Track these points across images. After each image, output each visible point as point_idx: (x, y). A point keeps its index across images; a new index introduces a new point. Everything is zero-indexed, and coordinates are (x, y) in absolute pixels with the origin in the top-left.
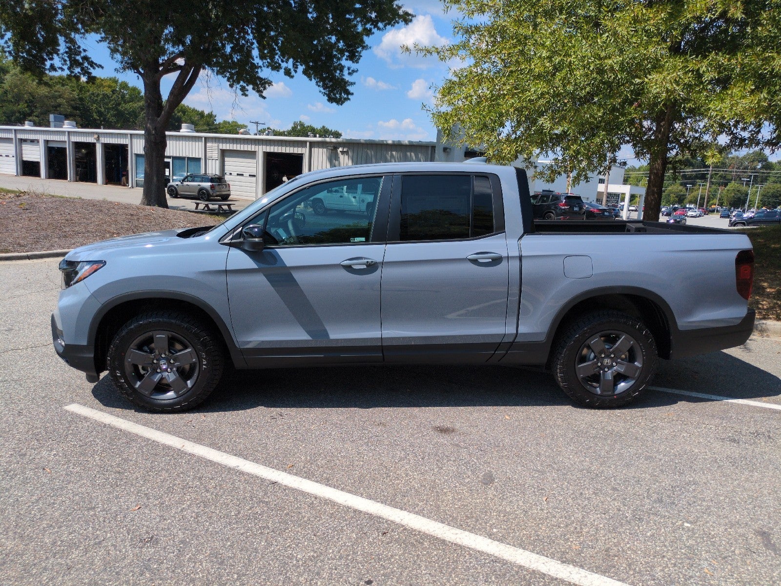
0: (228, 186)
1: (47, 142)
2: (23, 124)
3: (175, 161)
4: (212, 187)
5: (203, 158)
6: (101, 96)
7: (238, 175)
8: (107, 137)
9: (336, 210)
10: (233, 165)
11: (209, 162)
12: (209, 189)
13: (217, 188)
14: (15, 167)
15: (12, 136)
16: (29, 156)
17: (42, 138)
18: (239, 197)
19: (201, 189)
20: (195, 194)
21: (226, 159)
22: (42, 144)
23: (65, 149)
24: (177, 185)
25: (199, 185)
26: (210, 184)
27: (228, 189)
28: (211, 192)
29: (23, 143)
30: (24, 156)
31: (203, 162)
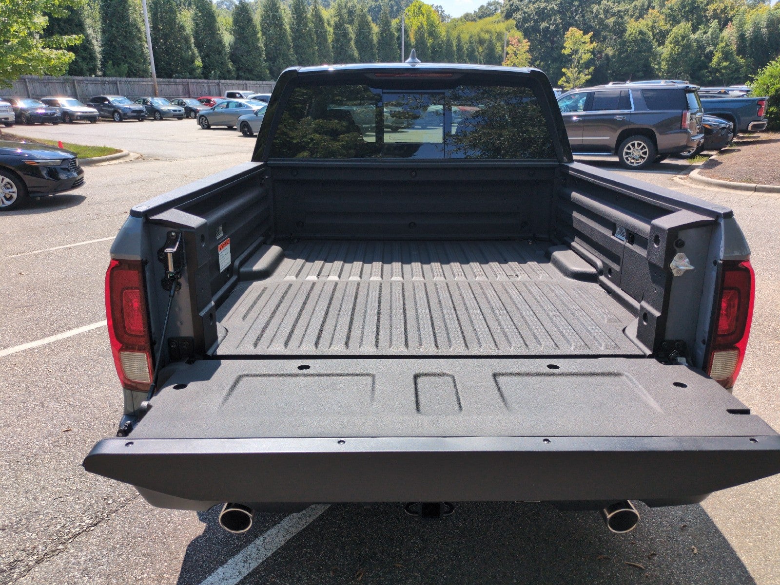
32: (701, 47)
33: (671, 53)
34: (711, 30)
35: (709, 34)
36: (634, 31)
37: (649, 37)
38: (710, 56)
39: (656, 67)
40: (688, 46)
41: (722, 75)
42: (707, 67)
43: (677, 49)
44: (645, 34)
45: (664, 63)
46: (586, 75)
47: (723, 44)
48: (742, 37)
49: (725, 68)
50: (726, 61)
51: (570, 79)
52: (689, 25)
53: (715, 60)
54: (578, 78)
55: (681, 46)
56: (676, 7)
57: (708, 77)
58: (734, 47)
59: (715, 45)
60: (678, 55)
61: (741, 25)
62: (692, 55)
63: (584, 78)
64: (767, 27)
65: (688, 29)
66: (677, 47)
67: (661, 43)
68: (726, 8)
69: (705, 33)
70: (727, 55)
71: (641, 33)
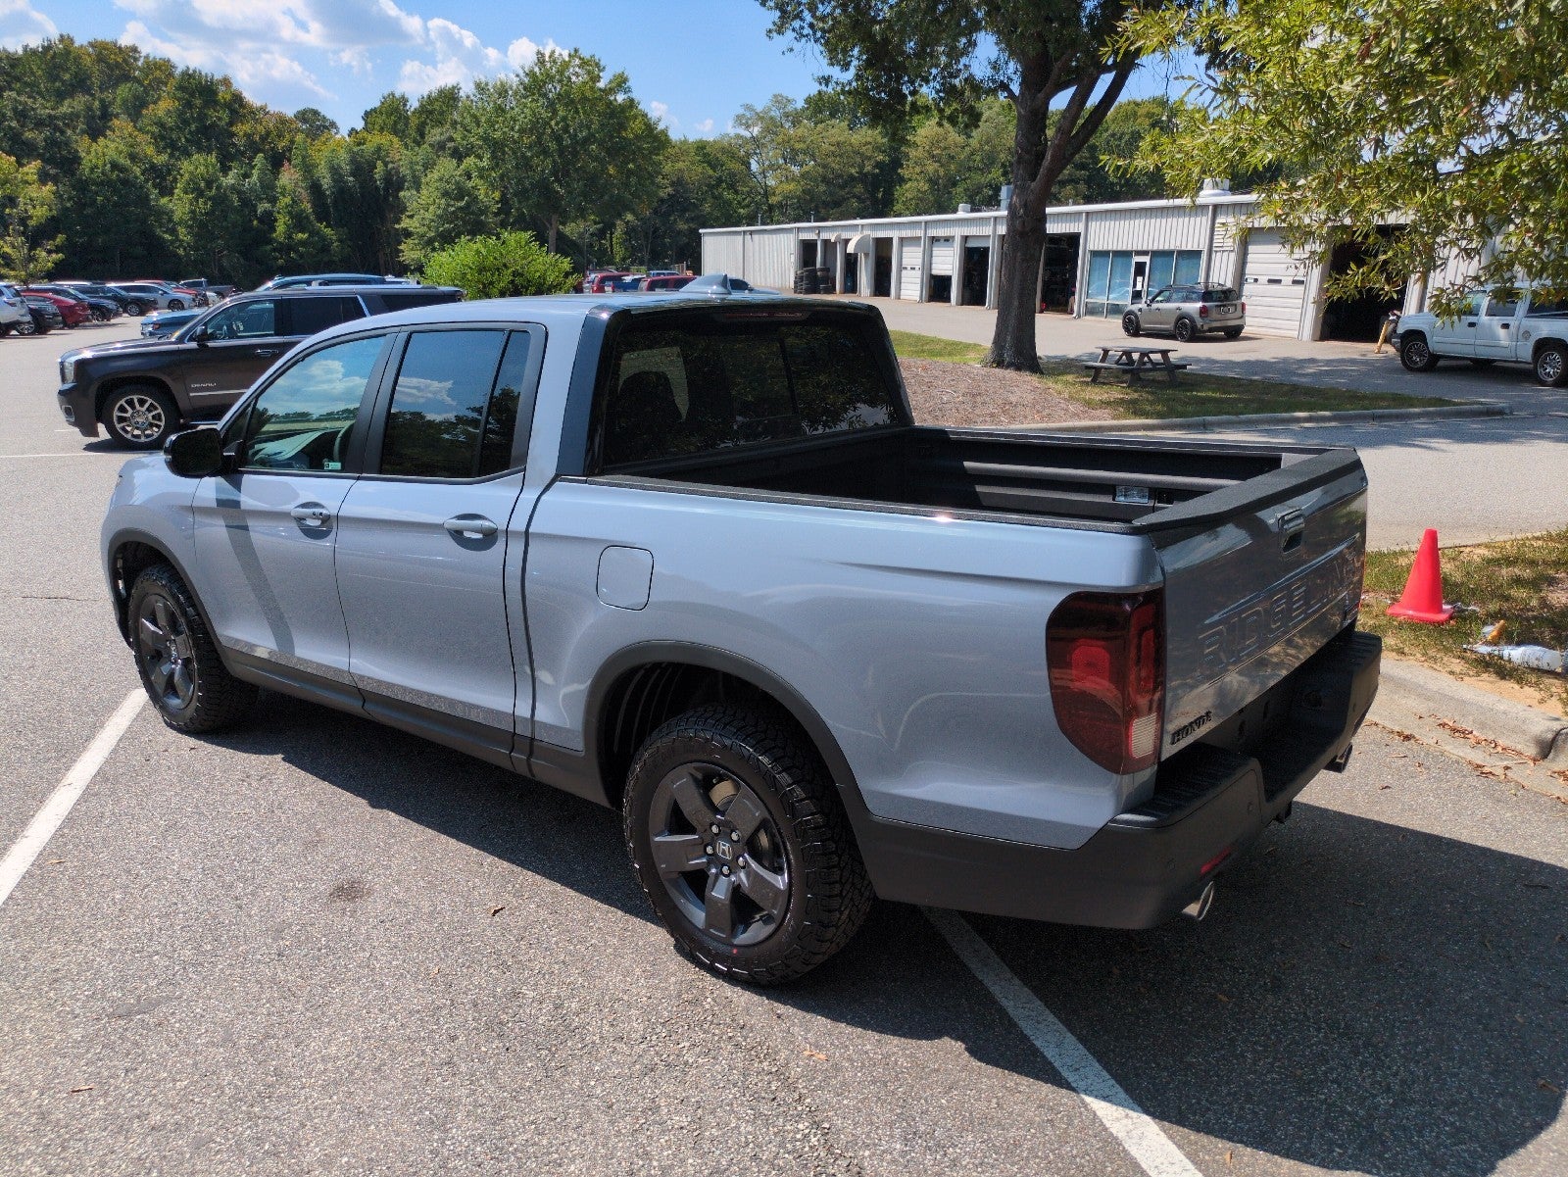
0: (1239, 308)
1: (966, 238)
2: (955, 211)
3: (1156, 260)
4: (1203, 311)
5: (1206, 250)
6: (1127, 137)
7: (1271, 281)
8: (1066, 221)
9: (1470, 359)
10: (1266, 259)
11: (1217, 258)
12: (1196, 316)
13: (1214, 315)
14: (918, 287)
15: (919, 233)
16: (941, 266)
17: (958, 232)
18: (1262, 331)
19: (1182, 318)
20: (1169, 326)
21: (1251, 248)
22: (957, 243)
23: (986, 250)
24: (1140, 310)
25: (1179, 309)
26: (1200, 304)
27: (1239, 313)
28: (1199, 322)
29: (936, 244)
30: (934, 266)
31: (1204, 257)
32: (247, 204)
33: (193, 212)
34: (255, 172)
35: (255, 178)
36: (100, 163)
37: (137, 178)
38: (269, 220)
39: (167, 236)
40: (220, 200)
41: (301, 256)
42: (270, 241)
43: (203, 206)
44: (127, 170)
45: (182, 231)
46: (49, 252)
47: (288, 200)
48: (315, 188)
49: (303, 243)
50: (303, 232)
51: (13, 261)
52: (213, 159)
53: (281, 228)
54: (31, 259)
55: (210, 199)
56: (170, 122)
57: (276, 259)
58: (307, 206)
59: (273, 200)
60: (206, 214)
61: (308, 168)
62: (232, 217)
63: (46, 258)
64: (353, 174)
65: (213, 166)
66: (201, 200)
67: (167, 191)
68: (268, 133)
69: (246, 176)
70: (299, 221)
71: (115, 166)
